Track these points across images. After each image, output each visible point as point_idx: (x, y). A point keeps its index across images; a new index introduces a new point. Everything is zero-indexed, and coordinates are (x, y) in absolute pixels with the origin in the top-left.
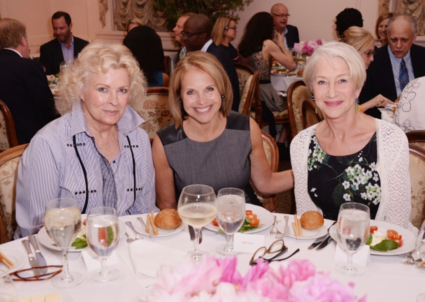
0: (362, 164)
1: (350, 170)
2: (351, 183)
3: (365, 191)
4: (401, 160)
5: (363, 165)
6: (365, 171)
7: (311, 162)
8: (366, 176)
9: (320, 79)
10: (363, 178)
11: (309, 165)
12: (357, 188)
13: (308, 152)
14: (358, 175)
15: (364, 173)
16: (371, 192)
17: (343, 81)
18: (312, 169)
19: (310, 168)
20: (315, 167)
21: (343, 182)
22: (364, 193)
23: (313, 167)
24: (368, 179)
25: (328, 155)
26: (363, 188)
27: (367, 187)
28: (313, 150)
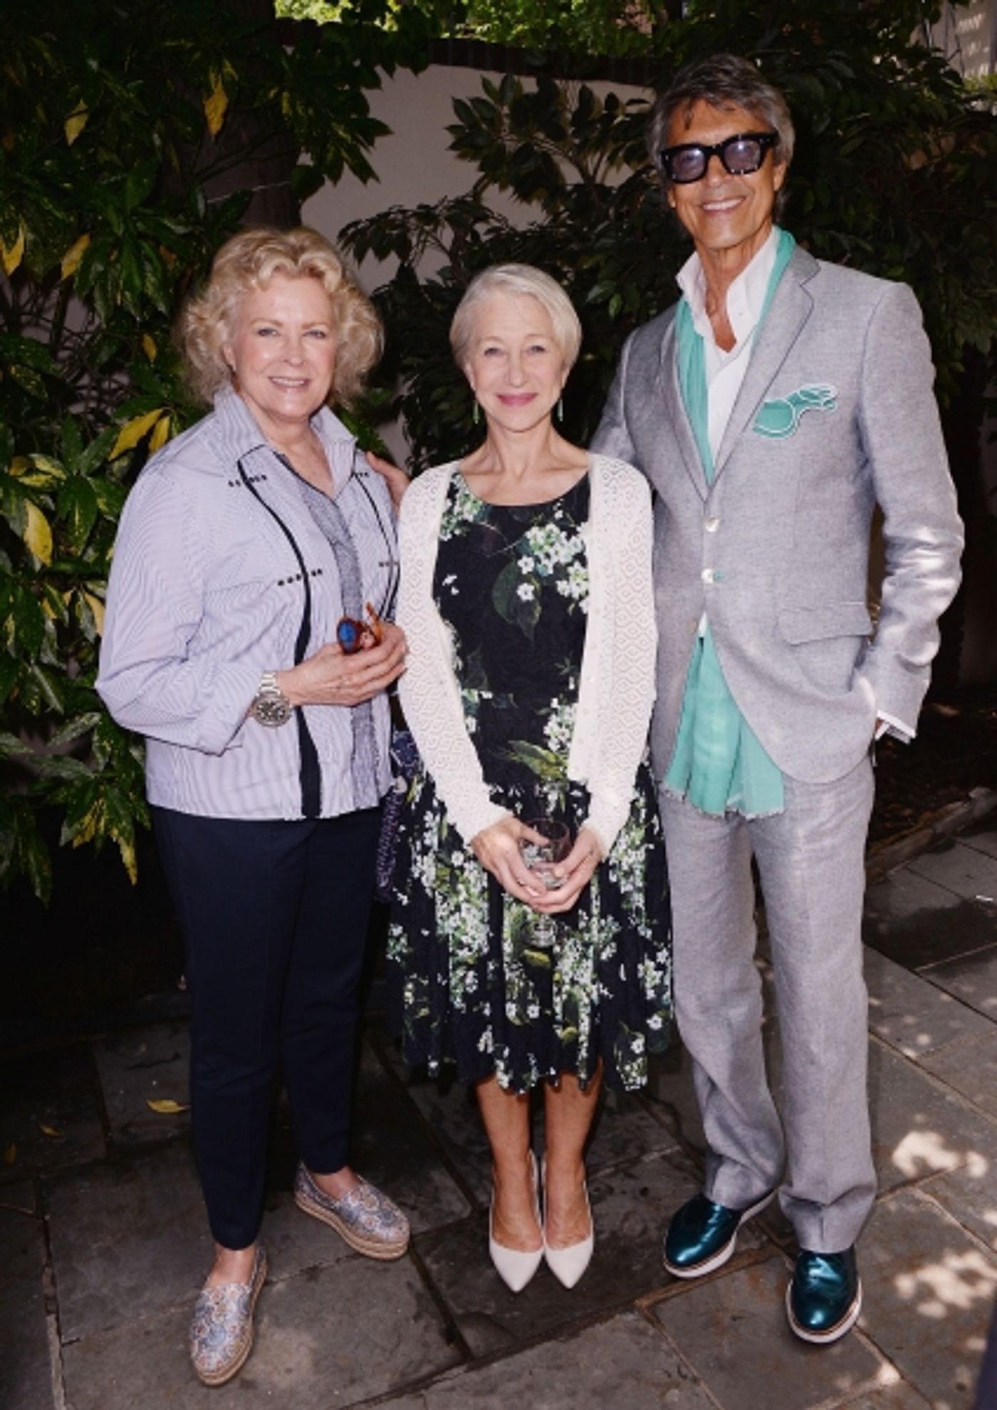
0: (562, 523)
1: (535, 535)
2: (537, 560)
3: (567, 577)
4: (640, 526)
5: (562, 525)
6: (568, 538)
7: (448, 522)
8: (569, 548)
9: (489, 345)
10: (563, 551)
11: (443, 528)
12: (551, 571)
13: (442, 504)
14: (552, 545)
15: (564, 541)
16: (579, 580)
17: (539, 349)
18: (449, 536)
19: (445, 535)
20: (457, 532)
21: (520, 558)
22: (565, 582)
23: (452, 532)
24: (573, 553)
25: (487, 506)
26: (561, 572)
27: (571, 570)
28: (454, 501)
